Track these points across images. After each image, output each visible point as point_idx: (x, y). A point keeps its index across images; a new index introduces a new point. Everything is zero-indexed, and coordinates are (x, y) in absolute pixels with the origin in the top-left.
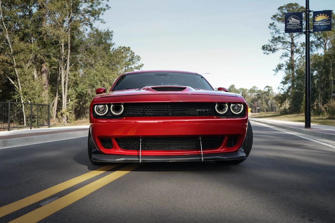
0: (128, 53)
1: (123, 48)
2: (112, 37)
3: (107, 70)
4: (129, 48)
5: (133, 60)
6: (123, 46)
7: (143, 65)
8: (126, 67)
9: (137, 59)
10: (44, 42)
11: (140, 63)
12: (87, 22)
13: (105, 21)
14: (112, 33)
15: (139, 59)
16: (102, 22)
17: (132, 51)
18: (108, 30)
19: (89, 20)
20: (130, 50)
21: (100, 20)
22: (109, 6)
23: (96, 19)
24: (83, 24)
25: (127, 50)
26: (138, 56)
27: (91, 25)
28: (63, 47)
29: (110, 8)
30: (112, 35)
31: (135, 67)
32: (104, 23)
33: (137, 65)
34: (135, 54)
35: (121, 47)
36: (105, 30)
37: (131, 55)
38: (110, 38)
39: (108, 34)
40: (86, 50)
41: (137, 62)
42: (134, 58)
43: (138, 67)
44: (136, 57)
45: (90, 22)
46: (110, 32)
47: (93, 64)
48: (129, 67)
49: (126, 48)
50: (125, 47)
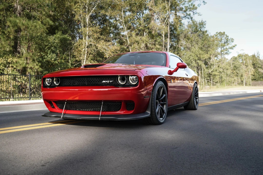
0: (223, 37)
1: (219, 33)
2: (205, 25)
3: (201, 51)
4: (224, 32)
5: (228, 42)
6: (219, 32)
7: (236, 45)
8: (221, 48)
9: (231, 41)
10: (152, 34)
11: (233, 44)
12: (189, 16)
13: (201, 14)
14: (205, 23)
15: (233, 40)
16: (199, 15)
17: (226, 35)
18: (202, 21)
19: (190, 15)
20: (225, 35)
21: (197, 14)
22: (205, 2)
23: (195, 13)
24: (185, 18)
25: (222, 35)
26: (232, 39)
27: (191, 18)
28: (164, 37)
29: (206, 3)
30: (205, 24)
31: (229, 47)
32: (201, 15)
33: (230, 46)
34: (229, 37)
35: (217, 33)
36: (200, 21)
37: (225, 38)
38: (203, 26)
39: (202, 24)
40: (185, 37)
41: (231, 44)
42: (229, 41)
43: (232, 47)
44: (230, 39)
45: (191, 16)
46: (204, 22)
47: (190, 48)
48: (225, 47)
49: (222, 33)
50: (220, 32)
